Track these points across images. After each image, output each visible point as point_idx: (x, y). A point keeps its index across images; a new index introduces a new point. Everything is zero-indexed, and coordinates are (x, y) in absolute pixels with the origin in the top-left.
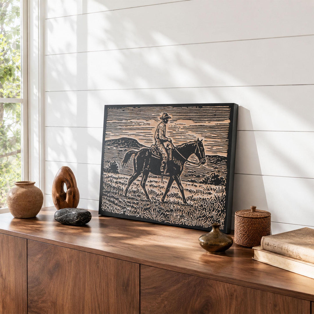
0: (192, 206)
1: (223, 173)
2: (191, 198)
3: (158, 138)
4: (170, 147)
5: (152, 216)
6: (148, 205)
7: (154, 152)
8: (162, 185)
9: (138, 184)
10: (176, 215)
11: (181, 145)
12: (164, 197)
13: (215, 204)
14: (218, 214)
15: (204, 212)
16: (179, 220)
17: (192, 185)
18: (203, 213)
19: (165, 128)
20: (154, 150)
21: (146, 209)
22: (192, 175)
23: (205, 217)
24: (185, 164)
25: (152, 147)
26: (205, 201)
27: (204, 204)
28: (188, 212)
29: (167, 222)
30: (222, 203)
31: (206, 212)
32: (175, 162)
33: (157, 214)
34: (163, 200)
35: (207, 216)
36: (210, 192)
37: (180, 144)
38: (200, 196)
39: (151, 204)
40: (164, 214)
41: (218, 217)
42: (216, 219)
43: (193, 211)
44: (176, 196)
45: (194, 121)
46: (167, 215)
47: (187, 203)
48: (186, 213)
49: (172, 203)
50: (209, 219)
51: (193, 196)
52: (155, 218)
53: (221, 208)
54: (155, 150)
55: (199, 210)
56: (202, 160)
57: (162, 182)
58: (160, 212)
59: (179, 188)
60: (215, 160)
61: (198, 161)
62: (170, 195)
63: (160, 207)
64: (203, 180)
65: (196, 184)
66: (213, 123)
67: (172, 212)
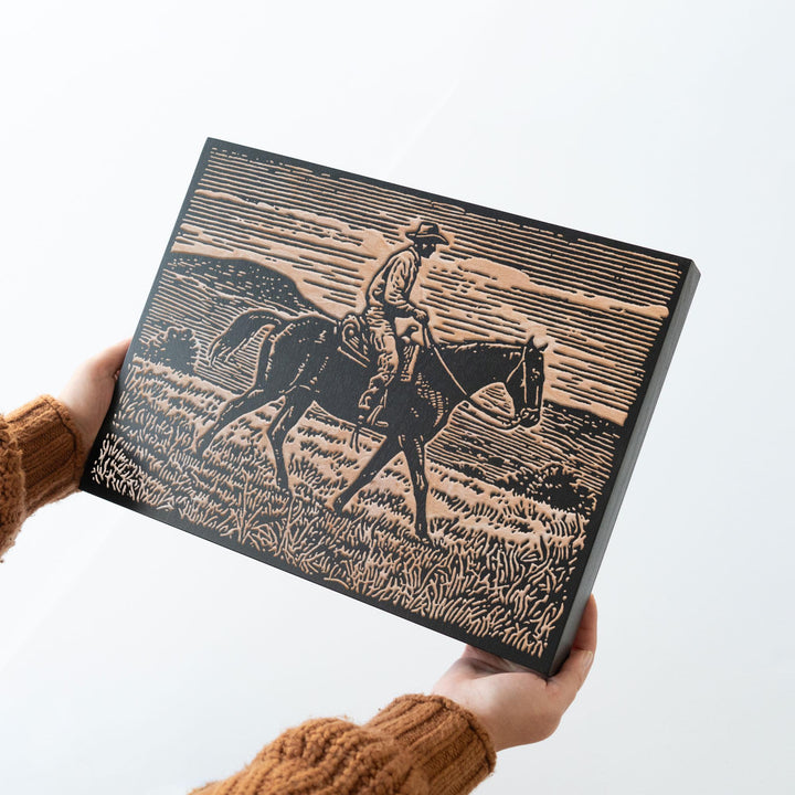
0: (446, 552)
1: (594, 474)
2: (450, 526)
3: (380, 297)
4: (417, 336)
5: (284, 546)
6: (276, 505)
7: (349, 337)
8: (349, 452)
9: (259, 430)
10: (376, 566)
11: (460, 344)
12: (346, 497)
13: (535, 568)
14: (534, 601)
15: (482, 582)
16: (382, 584)
17: (466, 484)
18: (480, 585)
19: (415, 273)
20: (351, 333)
21: (263, 519)
22: (475, 452)
23: (485, 600)
24: (460, 408)
25: (346, 320)
26: (498, 548)
27: (493, 558)
28: (423, 567)
29: (333, 580)
30: (560, 569)
31: (492, 585)
32: (423, 393)
33: (304, 547)
34: (338, 505)
35: (493, 598)
36: (527, 525)
37: (460, 335)
38: (484, 525)
39: (288, 505)
40: (330, 553)
41: (531, 611)
42: (523, 616)
43: (446, 569)
44: (391, 506)
45: (534, 279)
46: (341, 557)
47: (429, 539)
48: (416, 568)
49: (368, 525)
50: (498, 610)
51: (457, 520)
52: (291, 557)
53: (551, 587)
54: (357, 334)
55: (468, 570)
56: (527, 411)
57: (354, 444)
58: (316, 543)
59: (410, 481)
60: (576, 425)
61: (512, 410)
62: (369, 496)
63: (320, 524)
64: (510, 477)
65: (481, 484)
66: (604, 302)
67: (361, 553)
